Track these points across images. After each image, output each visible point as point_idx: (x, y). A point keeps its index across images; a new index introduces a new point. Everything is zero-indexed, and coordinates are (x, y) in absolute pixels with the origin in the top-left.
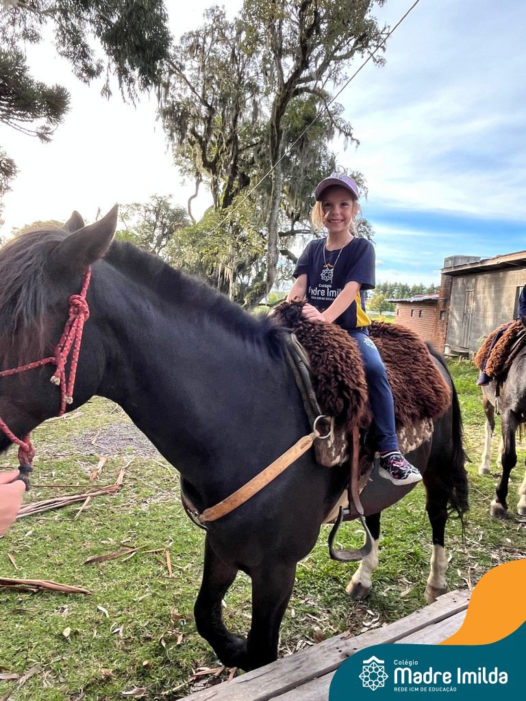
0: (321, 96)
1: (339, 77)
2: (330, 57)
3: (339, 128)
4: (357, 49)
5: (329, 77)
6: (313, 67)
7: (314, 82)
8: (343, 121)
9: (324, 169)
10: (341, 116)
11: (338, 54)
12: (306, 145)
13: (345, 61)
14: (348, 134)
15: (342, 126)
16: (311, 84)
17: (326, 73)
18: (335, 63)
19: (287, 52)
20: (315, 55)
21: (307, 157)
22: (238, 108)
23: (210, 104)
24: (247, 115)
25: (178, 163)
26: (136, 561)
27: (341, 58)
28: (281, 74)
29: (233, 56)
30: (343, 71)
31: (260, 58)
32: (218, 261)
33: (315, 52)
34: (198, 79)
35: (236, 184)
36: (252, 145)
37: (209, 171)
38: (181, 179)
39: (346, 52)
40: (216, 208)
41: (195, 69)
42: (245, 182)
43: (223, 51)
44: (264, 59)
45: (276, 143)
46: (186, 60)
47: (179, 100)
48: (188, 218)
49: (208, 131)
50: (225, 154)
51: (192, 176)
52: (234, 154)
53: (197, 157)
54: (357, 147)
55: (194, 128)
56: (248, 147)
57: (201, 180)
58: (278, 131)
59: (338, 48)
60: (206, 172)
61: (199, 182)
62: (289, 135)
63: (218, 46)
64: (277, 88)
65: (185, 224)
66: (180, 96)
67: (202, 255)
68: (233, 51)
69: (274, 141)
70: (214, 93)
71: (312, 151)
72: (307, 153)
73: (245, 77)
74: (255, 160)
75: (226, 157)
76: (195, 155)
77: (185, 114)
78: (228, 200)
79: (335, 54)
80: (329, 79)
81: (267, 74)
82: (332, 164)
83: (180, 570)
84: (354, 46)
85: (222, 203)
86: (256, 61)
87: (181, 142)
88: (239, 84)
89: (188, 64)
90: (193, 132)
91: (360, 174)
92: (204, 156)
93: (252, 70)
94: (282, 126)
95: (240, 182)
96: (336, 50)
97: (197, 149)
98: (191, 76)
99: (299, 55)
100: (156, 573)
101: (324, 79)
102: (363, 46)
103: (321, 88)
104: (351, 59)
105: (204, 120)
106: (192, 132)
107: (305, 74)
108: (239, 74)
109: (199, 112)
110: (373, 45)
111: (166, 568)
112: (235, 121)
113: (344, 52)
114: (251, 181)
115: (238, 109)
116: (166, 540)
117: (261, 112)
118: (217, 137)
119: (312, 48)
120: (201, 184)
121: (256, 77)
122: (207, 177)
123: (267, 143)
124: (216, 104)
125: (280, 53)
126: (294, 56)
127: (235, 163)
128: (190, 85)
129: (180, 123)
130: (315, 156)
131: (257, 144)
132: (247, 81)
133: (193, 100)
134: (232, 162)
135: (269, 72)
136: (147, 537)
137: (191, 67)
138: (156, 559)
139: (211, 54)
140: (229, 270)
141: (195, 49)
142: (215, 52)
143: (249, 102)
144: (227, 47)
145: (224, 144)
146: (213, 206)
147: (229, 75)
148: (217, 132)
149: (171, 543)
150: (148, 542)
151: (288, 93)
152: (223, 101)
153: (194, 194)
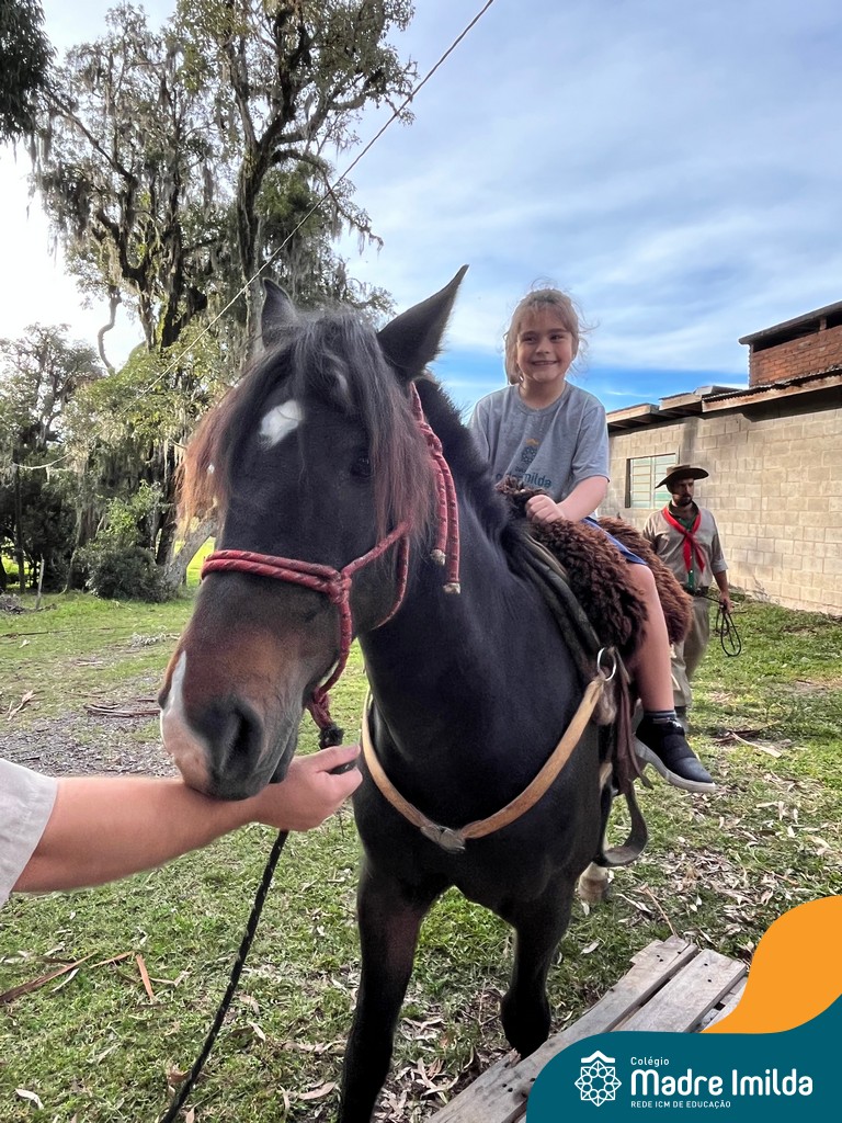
0: (317, 167)
1: (345, 137)
2: (327, 104)
3: (349, 217)
4: (368, 95)
5: (328, 136)
6: (302, 118)
7: (304, 144)
8: (354, 208)
9: (327, 284)
10: (350, 199)
11: (339, 99)
12: (297, 245)
13: (352, 112)
14: (364, 229)
15: (353, 216)
16: (300, 146)
17: (323, 129)
18: (336, 114)
19: (258, 90)
20: (305, 99)
21: (300, 264)
22: (178, 178)
23: (128, 170)
24: (194, 192)
25: (75, 270)
26: (81, 986)
27: (347, 106)
28: (249, 127)
29: (164, 92)
30: (350, 128)
31: (211, 98)
32: (163, 438)
33: (304, 94)
34: (104, 126)
35: (182, 307)
36: (206, 242)
37: (134, 285)
38: (82, 297)
39: (352, 98)
40: (150, 348)
41: (97, 110)
42: (199, 303)
43: (145, 83)
44: (218, 101)
45: (249, 239)
46: (80, 93)
47: (71, 161)
48: (100, 364)
49: (129, 216)
50: (161, 255)
51: (103, 291)
52: (177, 256)
53: (111, 259)
54: (379, 249)
55: (101, 210)
56: (199, 245)
57: (119, 300)
58: (250, 220)
59: (340, 90)
60: (128, 286)
61: (115, 303)
62: (267, 226)
63: (136, 74)
64: (243, 150)
65: (95, 375)
66: (72, 153)
67: (131, 428)
68: (164, 83)
69: (246, 235)
70: (135, 153)
71: (308, 254)
72: (299, 256)
73: (187, 128)
74: (214, 265)
75: (162, 261)
76: (106, 257)
77: (85, 186)
78: (171, 334)
79: (335, 100)
80: (328, 139)
81: (223, 127)
82: (341, 276)
83: (169, 986)
84: (364, 89)
85: (160, 337)
86: (203, 102)
87: (79, 234)
88: (177, 140)
89: (83, 99)
90: (101, 217)
91: (386, 292)
92: (123, 258)
93: (200, 117)
94: (257, 212)
95: (189, 302)
96: (336, 93)
97: (110, 245)
98: (91, 120)
99: (278, 96)
100: (123, 1000)
101: (320, 138)
102: (377, 90)
103: (315, 154)
104: (360, 109)
105: (119, 196)
106: (98, 217)
107: (289, 128)
108: (176, 123)
109: (108, 182)
110: (393, 89)
111: (142, 988)
112: (174, 203)
113: (348, 97)
114: (209, 301)
115: (178, 182)
116: (133, 936)
117: (218, 188)
118: (143, 228)
119: (299, 88)
120: (120, 306)
121: (205, 130)
122: (130, 295)
123: (232, 240)
124: (139, 171)
125: (245, 92)
126: (269, 98)
127: (179, 272)
128: (90, 137)
129: (75, 202)
130: (313, 263)
131: (215, 240)
132: (190, 136)
133: (97, 162)
134: (173, 270)
135: (226, 124)
136: (95, 936)
137: (90, 105)
138: (118, 974)
139: (124, 87)
140: (181, 450)
141: (93, 74)
142: (131, 84)
143: (196, 171)
144: (151, 77)
145: (158, 239)
146: (144, 344)
147: (158, 124)
148: (143, 219)
149: (144, 939)
150: (99, 945)
151: (262, 157)
152: (151, 167)
153: (108, 322)
